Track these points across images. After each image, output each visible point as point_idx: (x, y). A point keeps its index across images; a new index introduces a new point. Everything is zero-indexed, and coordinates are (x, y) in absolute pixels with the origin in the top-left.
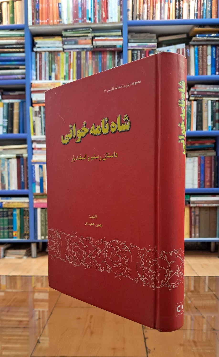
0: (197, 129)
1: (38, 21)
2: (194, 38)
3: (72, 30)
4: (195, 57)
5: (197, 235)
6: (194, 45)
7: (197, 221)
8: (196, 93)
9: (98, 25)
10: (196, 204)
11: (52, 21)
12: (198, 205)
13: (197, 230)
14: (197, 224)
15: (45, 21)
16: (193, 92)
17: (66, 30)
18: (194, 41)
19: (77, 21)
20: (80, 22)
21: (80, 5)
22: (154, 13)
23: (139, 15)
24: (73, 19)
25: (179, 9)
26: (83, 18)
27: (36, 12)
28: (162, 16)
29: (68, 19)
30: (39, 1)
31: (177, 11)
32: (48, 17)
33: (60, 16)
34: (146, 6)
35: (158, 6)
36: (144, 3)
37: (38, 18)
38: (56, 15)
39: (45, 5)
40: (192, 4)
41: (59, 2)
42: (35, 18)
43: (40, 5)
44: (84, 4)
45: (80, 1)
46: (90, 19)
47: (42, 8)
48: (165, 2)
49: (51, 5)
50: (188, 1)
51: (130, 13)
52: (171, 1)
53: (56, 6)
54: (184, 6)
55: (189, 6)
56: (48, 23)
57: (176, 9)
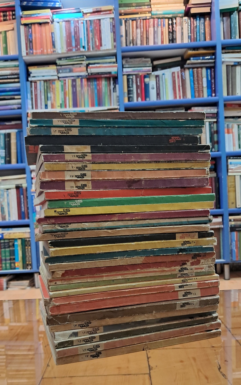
1: (31, 51)
2: (188, 62)
3: (66, 58)
4: (190, 80)
6: (189, 68)
9: (92, 53)
11: (45, 51)
15: (39, 51)
17: (60, 59)
18: (188, 64)
19: (71, 50)
20: (74, 50)
21: (73, 34)
22: (147, 38)
23: (133, 40)
24: (67, 48)
25: (172, 33)
26: (76, 46)
27: (30, 42)
28: (156, 40)
29: (62, 48)
30: (32, 31)
31: (171, 34)
32: (42, 46)
33: (54, 45)
34: (139, 30)
35: (151, 30)
36: (137, 28)
37: (31, 48)
38: (50, 44)
39: (38, 35)
40: (185, 26)
41: (52, 32)
42: (29, 49)
43: (33, 35)
44: (77, 33)
45: (72, 30)
46: (84, 47)
47: (35, 38)
48: (158, 26)
49: (44, 35)
50: (181, 24)
51: (124, 39)
52: (164, 25)
53: (49, 35)
54: (178, 29)
55: (182, 28)
56: (42, 53)
57: (169, 32)
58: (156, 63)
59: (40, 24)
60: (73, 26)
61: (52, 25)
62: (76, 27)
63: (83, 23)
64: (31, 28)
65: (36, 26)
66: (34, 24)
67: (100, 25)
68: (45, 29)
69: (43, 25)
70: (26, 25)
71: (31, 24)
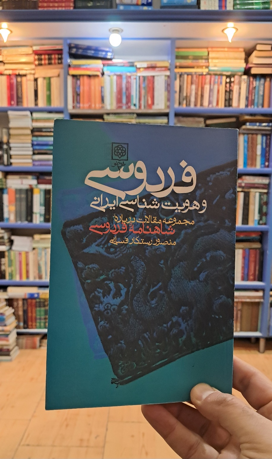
0: (243, 223)
1: (78, 105)
2: (244, 127)
3: (115, 114)
4: (244, 147)
5: (238, 329)
6: (244, 134)
7: (239, 316)
8: (243, 185)
9: (143, 110)
10: (239, 299)
11: (93, 106)
12: (240, 300)
13: (239, 325)
14: (239, 319)
15: (86, 105)
16: (240, 183)
17: (108, 114)
18: (244, 129)
19: (120, 107)
20: (124, 107)
21: (124, 90)
22: (202, 96)
23: (187, 96)
24: (117, 104)
25: (229, 92)
26: (127, 103)
27: (77, 95)
28: (211, 99)
29: (111, 104)
30: (80, 83)
31: (228, 94)
32: (90, 100)
33: (102, 100)
34: (194, 87)
35: (207, 87)
36: (192, 83)
37: (79, 102)
38: (98, 99)
39: (86, 88)
40: (244, 86)
41: (102, 85)
42: (75, 102)
43: (81, 87)
44: (128, 89)
45: (124, 86)
46: (135, 105)
47: (83, 91)
48: (214, 84)
49: (93, 88)
50: (240, 84)
51: (177, 96)
52: (221, 83)
53: (98, 89)
54: (235, 88)
55: (240, 88)
56: (90, 107)
57: (226, 91)
58: (209, 122)
59: (89, 76)
60: (124, 82)
61: (102, 78)
62: (128, 82)
63: (136, 79)
64: (79, 79)
65: (85, 78)
66: (83, 75)
67: (153, 83)
68: (95, 82)
69: (92, 78)
70: (74, 76)
71: (80, 76)
